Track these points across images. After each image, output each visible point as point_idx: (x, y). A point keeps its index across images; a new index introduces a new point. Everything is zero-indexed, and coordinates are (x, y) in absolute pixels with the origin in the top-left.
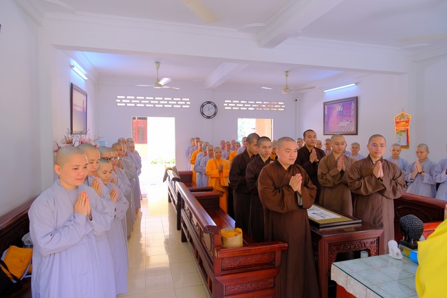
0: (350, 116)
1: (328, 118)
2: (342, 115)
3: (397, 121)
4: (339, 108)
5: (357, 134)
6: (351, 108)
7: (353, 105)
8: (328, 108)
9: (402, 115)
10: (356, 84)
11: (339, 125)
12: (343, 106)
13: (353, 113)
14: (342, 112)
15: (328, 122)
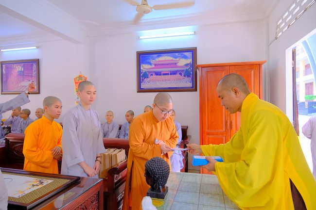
0: (32, 76)
1: (7, 78)
2: (22, 75)
3: (77, 81)
4: (19, 68)
5: (39, 93)
6: (32, 69)
7: (35, 66)
8: (7, 68)
9: (80, 77)
10: (38, 47)
11: (19, 85)
12: (24, 67)
13: (35, 73)
14: (23, 72)
15: (6, 81)
